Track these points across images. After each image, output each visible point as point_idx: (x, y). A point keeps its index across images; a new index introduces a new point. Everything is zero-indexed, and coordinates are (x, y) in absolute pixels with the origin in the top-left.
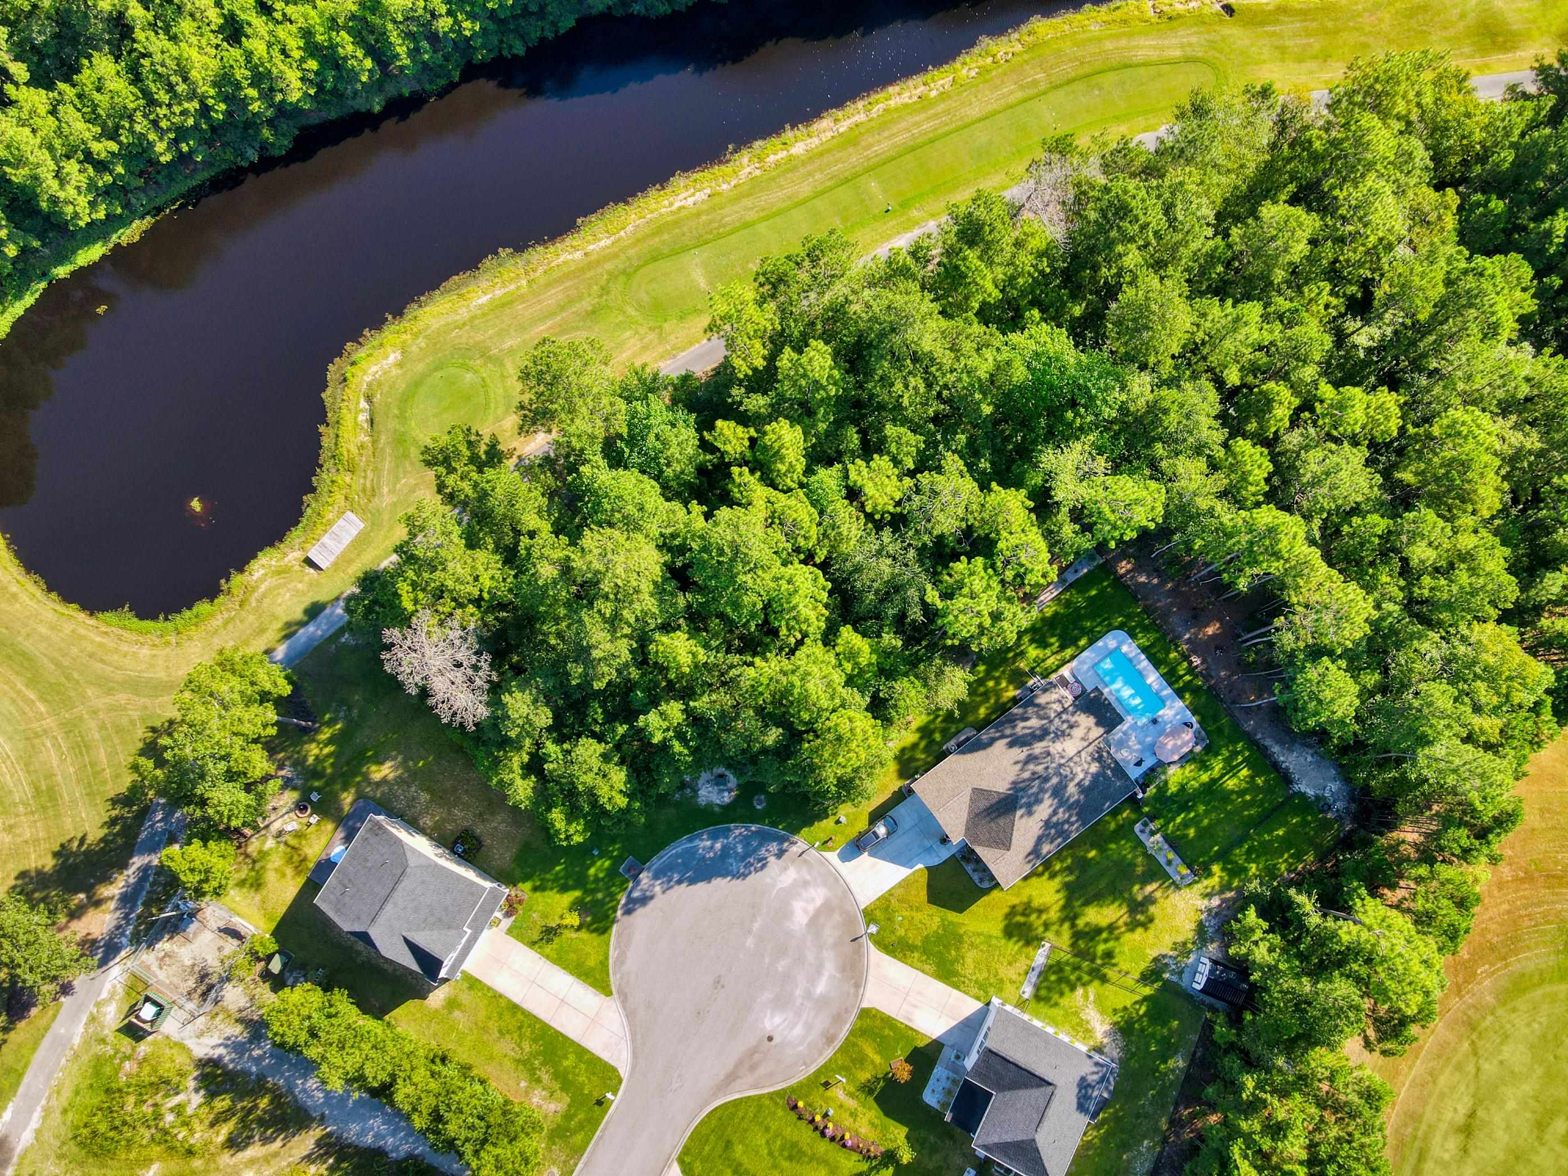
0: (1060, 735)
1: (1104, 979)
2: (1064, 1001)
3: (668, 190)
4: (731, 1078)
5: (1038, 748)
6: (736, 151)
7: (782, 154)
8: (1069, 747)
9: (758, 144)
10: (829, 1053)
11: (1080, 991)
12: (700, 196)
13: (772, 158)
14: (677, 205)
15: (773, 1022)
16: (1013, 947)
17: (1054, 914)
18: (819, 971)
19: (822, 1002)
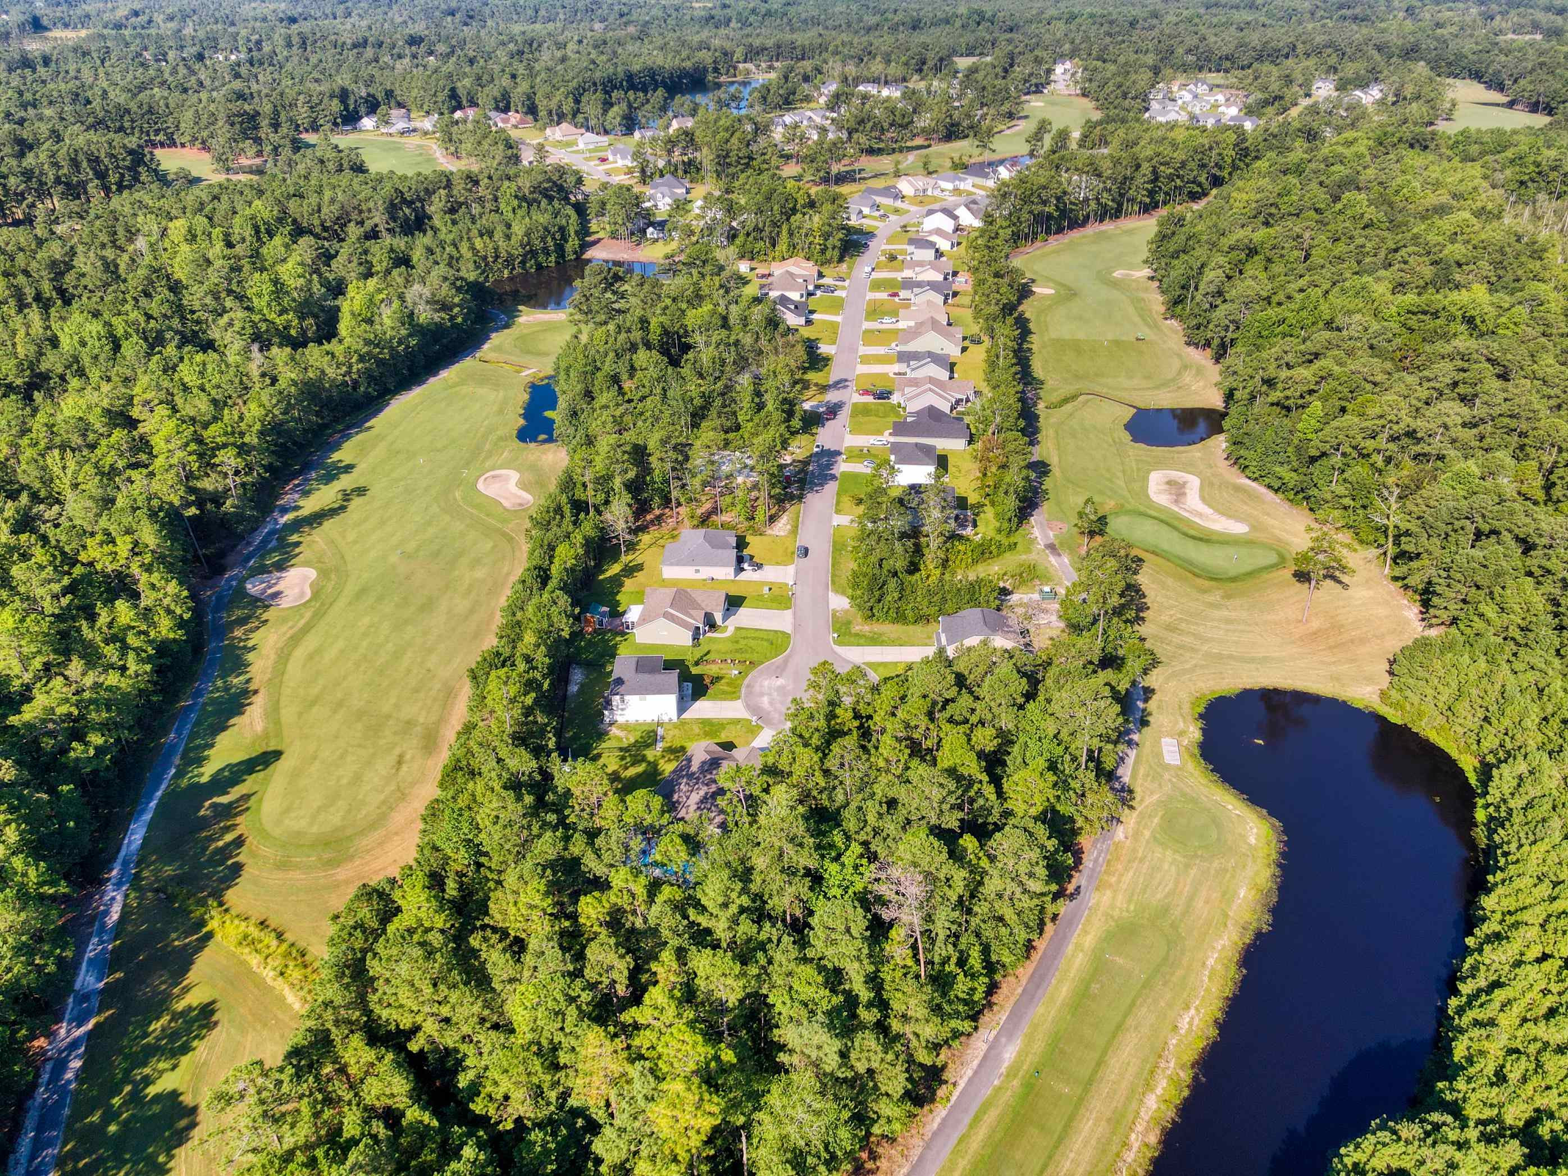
0: (704, 800)
1: (621, 749)
2: (638, 734)
3: (1211, 1021)
4: (786, 661)
5: (713, 788)
6: (1195, 1078)
7: (1159, 1091)
8: (695, 797)
9: (1186, 1093)
10: (746, 681)
11: (632, 740)
12: (1184, 1024)
13: (1164, 1083)
14: (1193, 1011)
15: (780, 682)
16: (677, 744)
17: (662, 762)
18: (771, 703)
19: (762, 694)
